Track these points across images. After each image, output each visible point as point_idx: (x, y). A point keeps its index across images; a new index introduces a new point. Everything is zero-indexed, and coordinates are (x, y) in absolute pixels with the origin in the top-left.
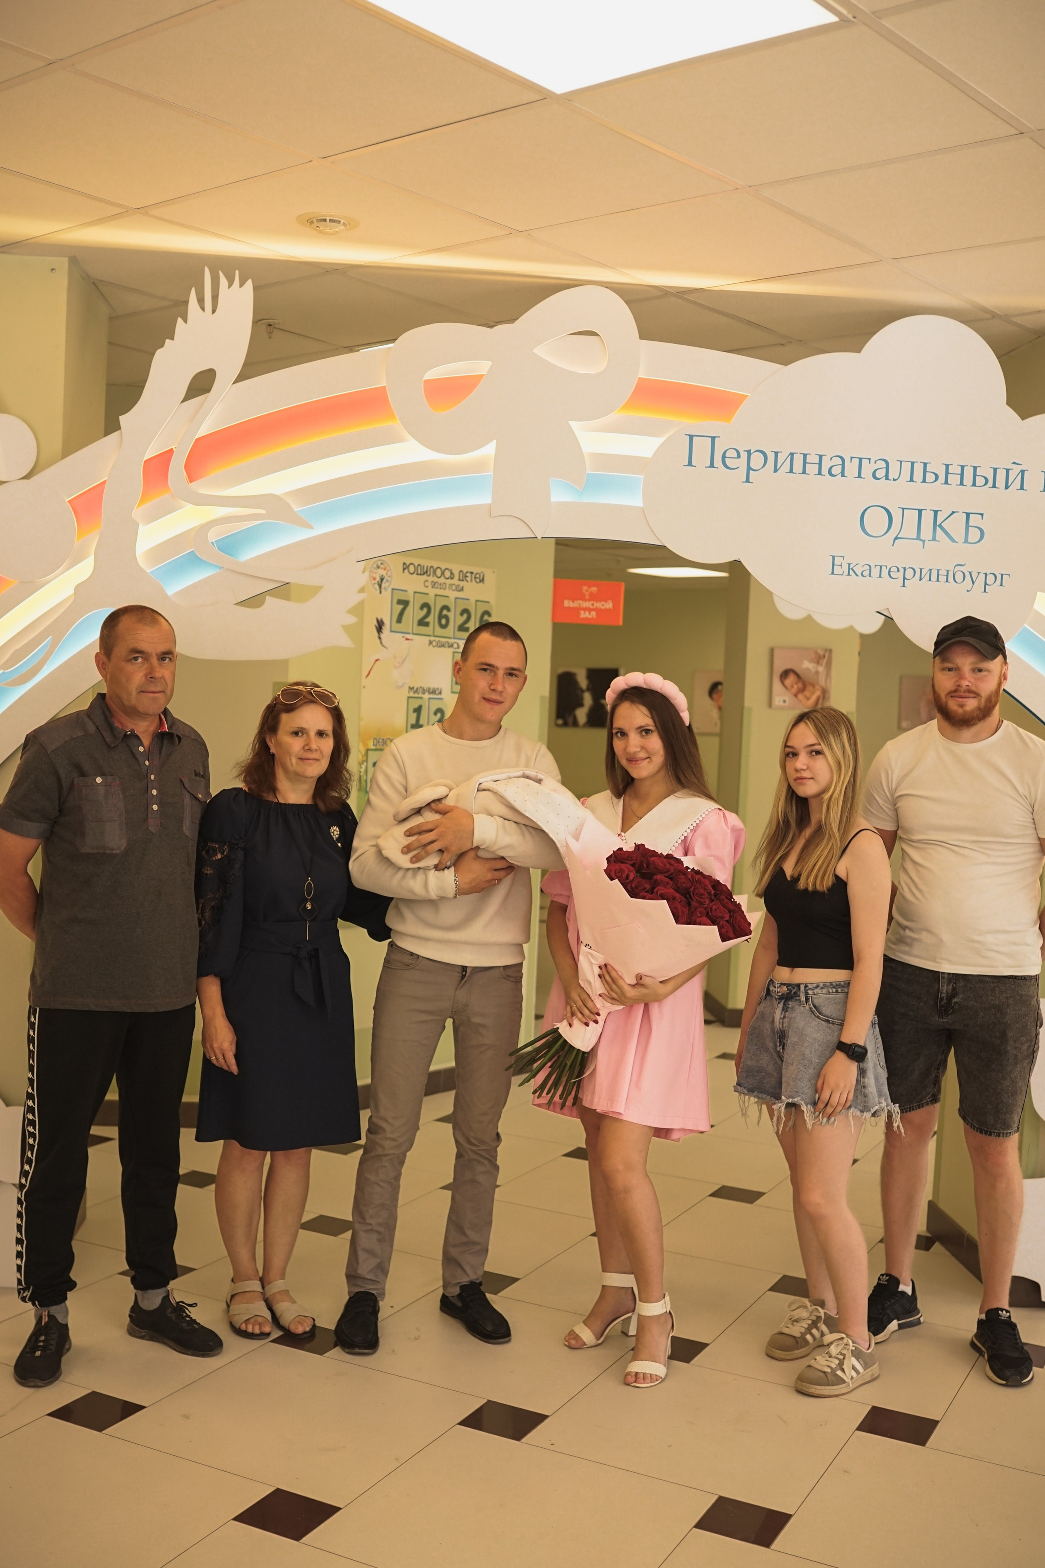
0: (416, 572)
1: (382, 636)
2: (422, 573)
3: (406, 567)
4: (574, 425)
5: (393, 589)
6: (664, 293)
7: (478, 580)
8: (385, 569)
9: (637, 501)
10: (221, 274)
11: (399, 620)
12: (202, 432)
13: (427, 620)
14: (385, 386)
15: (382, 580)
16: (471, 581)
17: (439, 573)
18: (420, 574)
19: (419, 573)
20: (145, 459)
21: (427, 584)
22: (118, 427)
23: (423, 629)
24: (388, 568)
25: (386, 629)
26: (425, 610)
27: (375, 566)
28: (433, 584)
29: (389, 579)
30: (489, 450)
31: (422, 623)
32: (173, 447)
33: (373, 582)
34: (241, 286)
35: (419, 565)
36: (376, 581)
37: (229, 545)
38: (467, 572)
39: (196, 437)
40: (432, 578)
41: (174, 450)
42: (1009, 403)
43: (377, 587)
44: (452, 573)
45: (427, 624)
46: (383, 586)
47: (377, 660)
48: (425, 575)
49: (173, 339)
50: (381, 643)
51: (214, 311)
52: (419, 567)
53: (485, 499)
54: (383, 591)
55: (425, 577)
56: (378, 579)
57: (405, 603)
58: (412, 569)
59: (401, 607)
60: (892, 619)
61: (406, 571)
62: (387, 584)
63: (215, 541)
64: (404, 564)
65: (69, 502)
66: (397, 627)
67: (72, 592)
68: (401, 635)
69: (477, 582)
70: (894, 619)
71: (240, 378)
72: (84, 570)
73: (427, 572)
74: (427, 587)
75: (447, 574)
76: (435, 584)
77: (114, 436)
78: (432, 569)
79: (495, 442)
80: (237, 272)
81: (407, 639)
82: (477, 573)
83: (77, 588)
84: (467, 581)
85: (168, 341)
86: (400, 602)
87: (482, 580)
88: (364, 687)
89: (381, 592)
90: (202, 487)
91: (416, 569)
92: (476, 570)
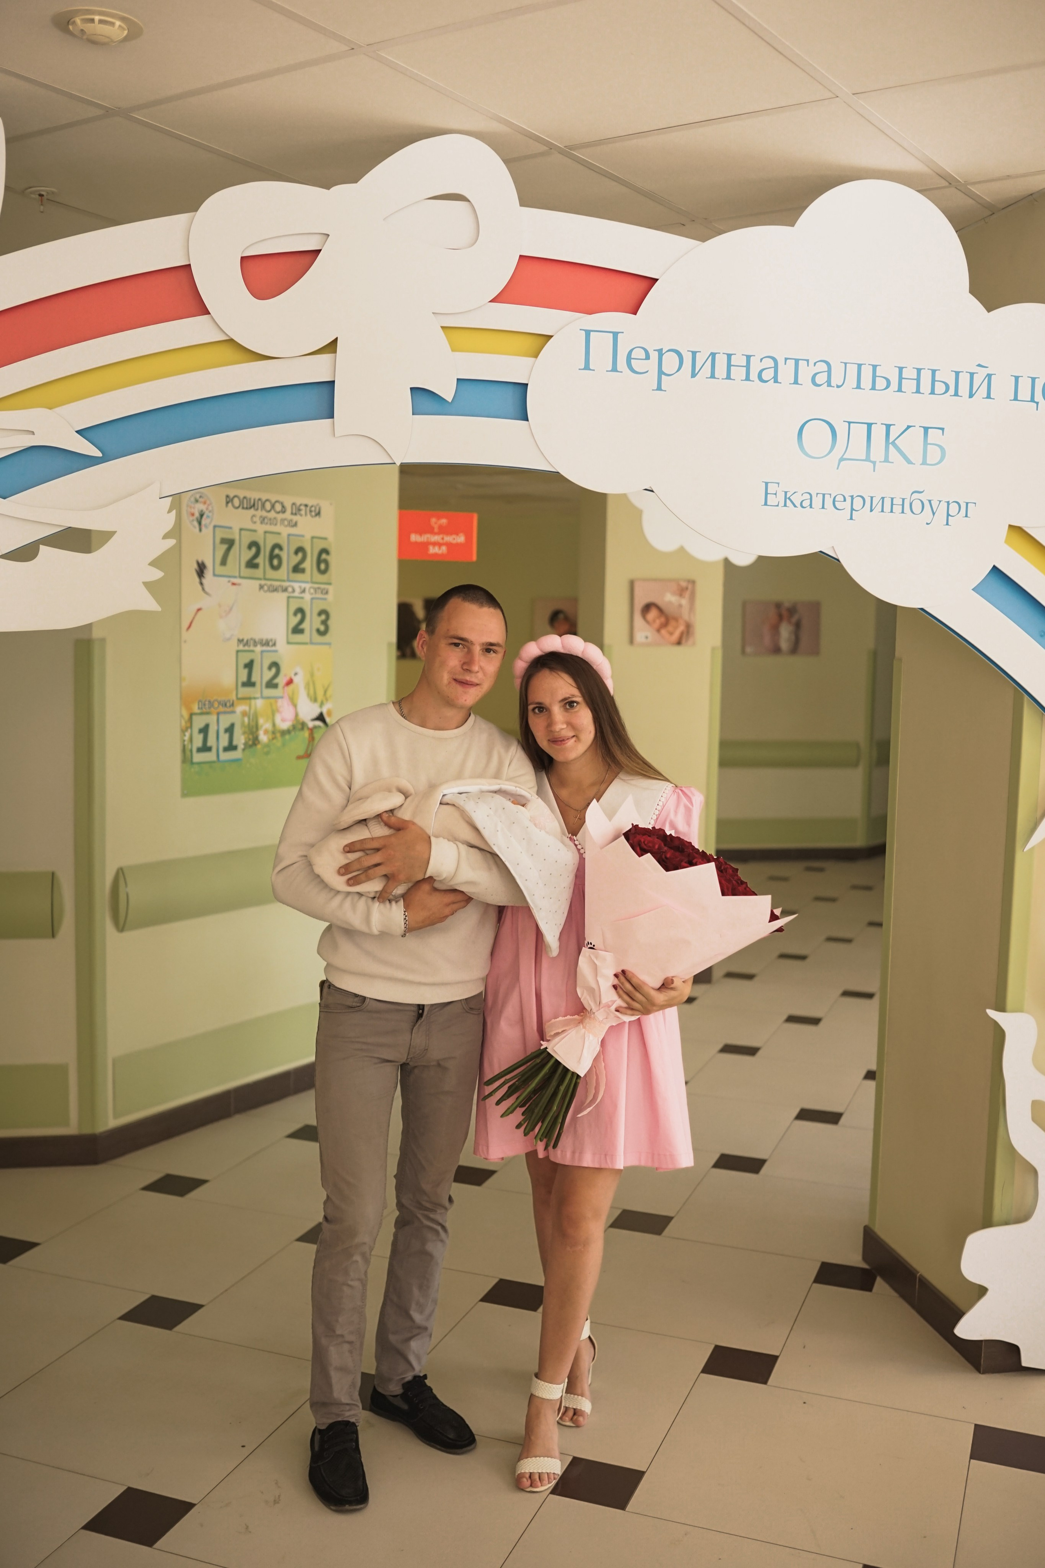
0: (241, 506)
1: (204, 581)
2: (248, 507)
3: (229, 500)
5: (215, 527)
7: (313, 514)
8: (205, 503)
11: (224, 562)
13: (257, 561)
14: (191, 264)
15: (202, 515)
16: (306, 514)
17: (268, 506)
18: (247, 508)
19: (245, 506)
21: (255, 519)
23: (251, 572)
24: (208, 502)
25: (208, 574)
26: (254, 550)
27: (193, 499)
28: (261, 519)
29: (210, 514)
31: (252, 564)
33: (191, 518)
35: (245, 498)
36: (195, 518)
38: (301, 505)
40: (260, 513)
42: (971, 292)
43: (196, 524)
44: (283, 507)
45: (256, 566)
46: (203, 522)
47: (199, 610)
48: (252, 509)
50: (203, 589)
52: (245, 501)
54: (203, 529)
55: (252, 511)
56: (197, 515)
57: (230, 543)
58: (236, 502)
59: (225, 547)
60: (838, 560)
61: (230, 505)
62: (208, 521)
64: (227, 496)
66: (220, 570)
68: (226, 579)
69: (312, 516)
70: (840, 560)
73: (254, 505)
74: (255, 523)
75: (278, 507)
76: (264, 519)
78: (260, 502)
81: (234, 584)
82: (312, 506)
84: (301, 515)
86: (223, 541)
87: (318, 514)
88: (185, 642)
89: (200, 530)
91: (241, 502)
92: (310, 502)
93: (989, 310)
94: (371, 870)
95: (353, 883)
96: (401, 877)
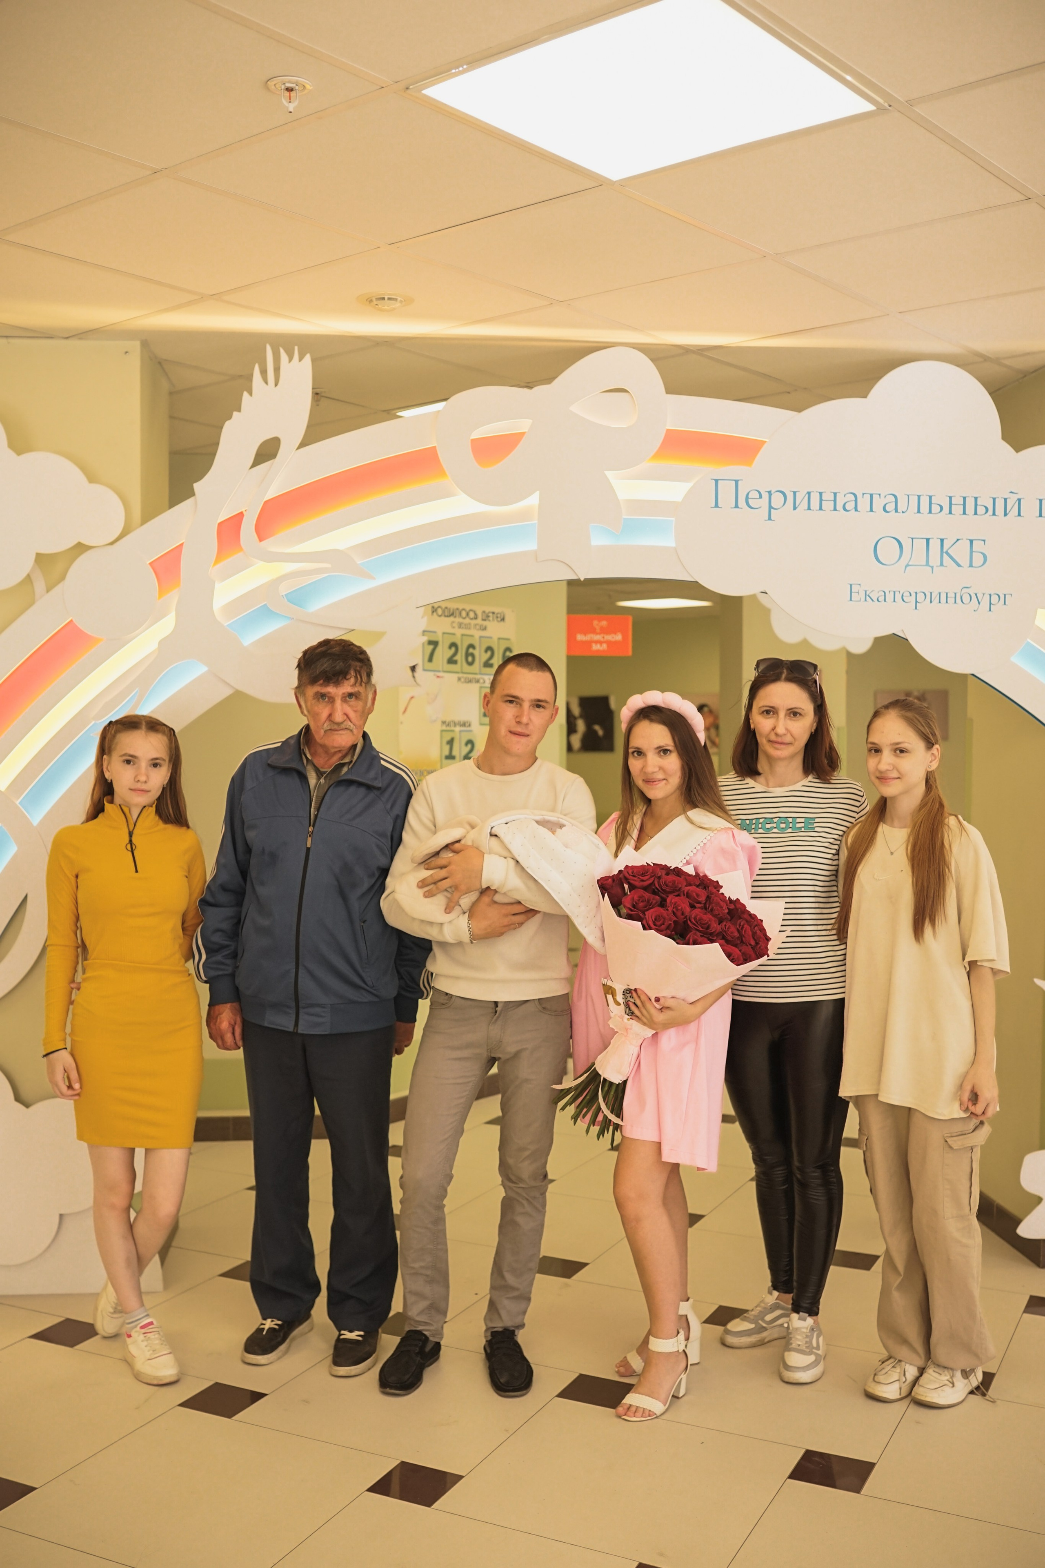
0: (443, 615)
1: (416, 676)
2: (449, 615)
3: (434, 610)
4: (609, 474)
5: (424, 631)
6: (686, 350)
7: (499, 619)
9: (669, 541)
10: (282, 350)
11: (430, 659)
12: (270, 495)
13: (455, 658)
14: (435, 447)
16: (493, 620)
17: (464, 614)
18: (447, 616)
20: (220, 521)
21: (454, 625)
22: (192, 494)
23: (452, 667)
25: (419, 670)
26: (453, 649)
28: (459, 624)
30: (533, 500)
31: (451, 661)
32: (243, 510)
34: (300, 360)
35: (446, 608)
37: (297, 598)
38: (489, 612)
39: (265, 499)
40: (458, 620)
41: (245, 513)
42: (1004, 438)
44: (476, 614)
45: (455, 662)
47: (412, 698)
48: (452, 617)
49: (239, 411)
50: (415, 681)
51: (276, 385)
52: (446, 610)
53: (531, 545)
55: (452, 619)
57: (434, 644)
58: (440, 611)
59: (431, 647)
60: (907, 640)
61: (435, 614)
63: (285, 595)
64: (433, 607)
65: (151, 564)
66: (428, 666)
67: (156, 646)
68: (431, 674)
69: (498, 621)
70: (909, 640)
71: (302, 445)
72: (166, 625)
73: (453, 614)
74: (454, 627)
75: (472, 615)
76: (461, 625)
77: (189, 502)
78: (458, 610)
79: (538, 493)
80: (296, 348)
81: (438, 677)
82: (498, 613)
83: (160, 643)
84: (490, 621)
85: (235, 414)
86: (430, 642)
87: (503, 619)
88: (402, 723)
90: (272, 545)
91: (444, 612)
92: (497, 610)
93: (1017, 450)
94: (440, 883)
95: (428, 895)
96: (463, 887)
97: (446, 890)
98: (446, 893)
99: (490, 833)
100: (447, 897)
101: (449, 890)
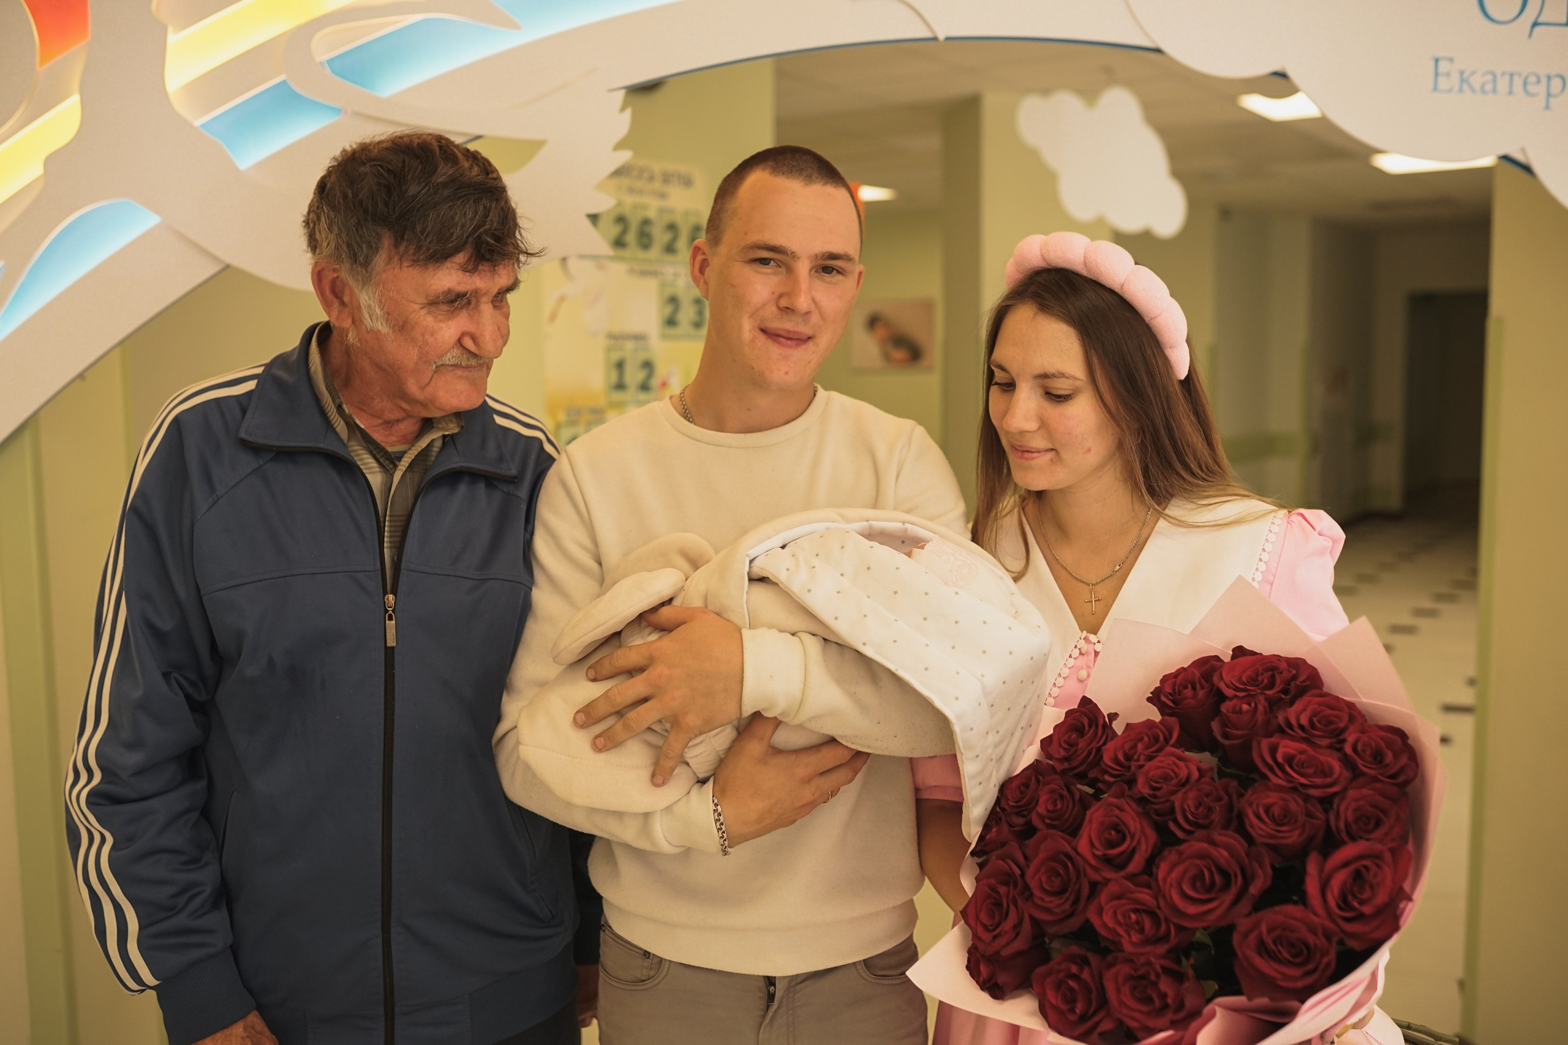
60: (1531, 168)
63: (328, 60)
67: (38, 170)
70: (1534, 165)
72: (62, 124)
83: (50, 161)
94: (632, 715)
95: (604, 743)
96: (692, 720)
97: (649, 729)
98: (651, 738)
99: (748, 573)
100: (650, 745)
101: (657, 727)
